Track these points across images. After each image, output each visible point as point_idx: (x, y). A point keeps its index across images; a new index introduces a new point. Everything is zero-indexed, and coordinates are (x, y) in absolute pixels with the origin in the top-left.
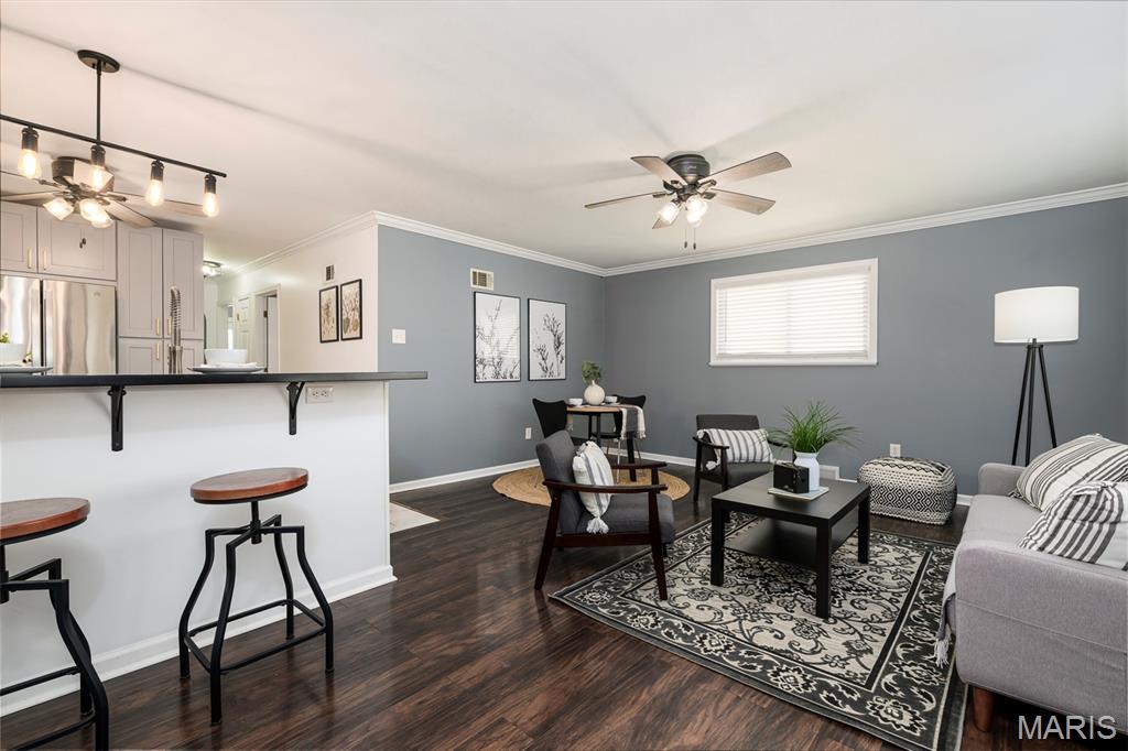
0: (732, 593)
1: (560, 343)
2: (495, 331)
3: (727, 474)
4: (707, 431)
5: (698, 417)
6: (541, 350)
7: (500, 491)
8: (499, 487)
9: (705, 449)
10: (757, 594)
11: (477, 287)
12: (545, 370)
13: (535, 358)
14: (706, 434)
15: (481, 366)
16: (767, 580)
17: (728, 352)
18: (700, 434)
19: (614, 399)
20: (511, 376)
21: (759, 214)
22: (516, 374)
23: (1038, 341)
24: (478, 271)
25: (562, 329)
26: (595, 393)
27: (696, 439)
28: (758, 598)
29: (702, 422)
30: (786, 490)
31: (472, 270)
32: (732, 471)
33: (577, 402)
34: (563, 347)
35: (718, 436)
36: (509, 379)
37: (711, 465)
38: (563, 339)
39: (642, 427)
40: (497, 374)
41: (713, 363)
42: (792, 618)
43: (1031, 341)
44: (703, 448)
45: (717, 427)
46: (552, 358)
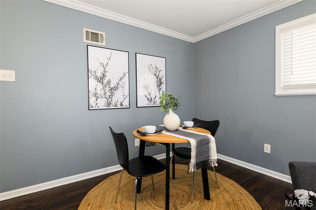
1: (161, 83)
2: (106, 74)
6: (146, 87)
11: (90, 42)
12: (150, 100)
15: (94, 99)
20: (121, 105)
22: (126, 104)
24: (90, 31)
25: (163, 74)
31: (85, 30)
34: (163, 86)
36: (119, 107)
38: (164, 80)
40: (109, 104)
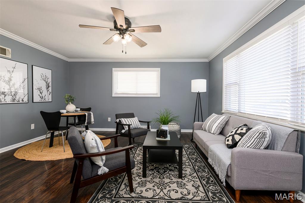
0: (151, 179)
1: (49, 87)
2: (12, 79)
3: (130, 133)
4: (120, 119)
5: (116, 115)
6: (39, 89)
7: (21, 158)
8: (19, 155)
9: (120, 126)
10: (159, 176)
12: (42, 98)
13: (36, 93)
14: (120, 121)
16: (157, 169)
17: (118, 92)
18: (118, 120)
19: (79, 109)
20: (23, 100)
21: (141, 47)
22: (26, 100)
23: (199, 92)
25: (50, 80)
26: (71, 108)
27: (116, 122)
28: (160, 178)
29: (117, 116)
30: (162, 138)
32: (133, 132)
33: (64, 111)
35: (124, 121)
36: (21, 102)
37: (123, 131)
38: (50, 85)
39: (93, 120)
40: (14, 100)
41: (113, 96)
42: (174, 182)
43: (198, 92)
44: (119, 125)
45: (123, 118)
46: (45, 92)
